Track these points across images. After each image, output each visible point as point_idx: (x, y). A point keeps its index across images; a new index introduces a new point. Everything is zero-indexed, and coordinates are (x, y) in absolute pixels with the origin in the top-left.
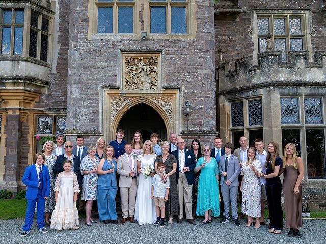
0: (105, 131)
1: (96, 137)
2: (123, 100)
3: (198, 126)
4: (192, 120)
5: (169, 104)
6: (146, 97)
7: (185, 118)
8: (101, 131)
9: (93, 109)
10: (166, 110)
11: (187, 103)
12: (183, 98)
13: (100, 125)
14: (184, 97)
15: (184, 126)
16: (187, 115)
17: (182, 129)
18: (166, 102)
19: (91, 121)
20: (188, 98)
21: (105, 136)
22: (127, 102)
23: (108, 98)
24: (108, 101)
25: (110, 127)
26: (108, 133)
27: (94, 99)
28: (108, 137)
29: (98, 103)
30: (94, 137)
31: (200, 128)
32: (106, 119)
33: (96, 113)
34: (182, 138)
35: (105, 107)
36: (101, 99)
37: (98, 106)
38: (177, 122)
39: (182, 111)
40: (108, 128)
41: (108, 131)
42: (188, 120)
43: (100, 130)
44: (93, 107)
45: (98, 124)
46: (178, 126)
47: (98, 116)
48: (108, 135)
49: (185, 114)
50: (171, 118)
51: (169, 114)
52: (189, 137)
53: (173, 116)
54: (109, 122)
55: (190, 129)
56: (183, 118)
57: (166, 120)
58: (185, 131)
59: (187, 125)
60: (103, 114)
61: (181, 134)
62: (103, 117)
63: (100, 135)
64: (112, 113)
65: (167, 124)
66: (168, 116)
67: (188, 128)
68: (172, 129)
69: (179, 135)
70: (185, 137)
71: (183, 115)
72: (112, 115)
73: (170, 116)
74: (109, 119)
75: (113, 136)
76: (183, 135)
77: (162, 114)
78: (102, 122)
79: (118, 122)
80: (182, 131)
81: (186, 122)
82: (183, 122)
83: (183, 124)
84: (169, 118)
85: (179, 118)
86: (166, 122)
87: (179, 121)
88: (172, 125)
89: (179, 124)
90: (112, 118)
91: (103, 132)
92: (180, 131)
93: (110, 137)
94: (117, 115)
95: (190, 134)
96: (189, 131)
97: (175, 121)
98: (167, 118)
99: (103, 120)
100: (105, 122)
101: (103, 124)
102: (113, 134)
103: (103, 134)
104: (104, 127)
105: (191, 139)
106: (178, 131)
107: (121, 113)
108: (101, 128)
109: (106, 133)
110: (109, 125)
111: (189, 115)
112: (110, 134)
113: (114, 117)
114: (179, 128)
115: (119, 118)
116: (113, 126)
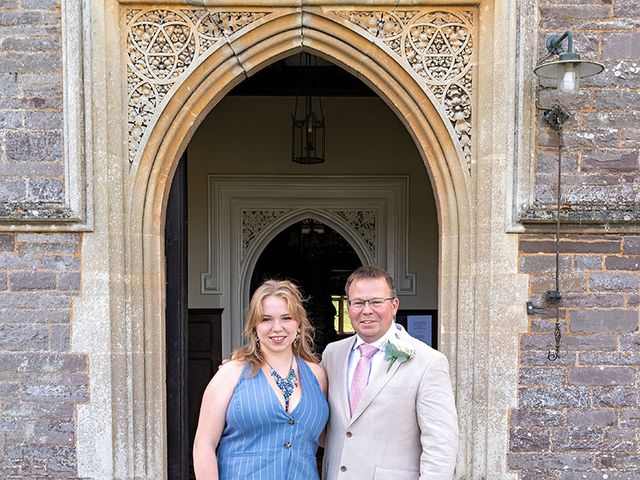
0: (102, 209)
1: (52, 239)
2: (195, 29)
3: (613, 182)
4: (581, 144)
5: (454, 53)
6: (326, 11)
7: (546, 134)
8: (76, 207)
9: (30, 79)
10: (438, 90)
11: (554, 47)
12: (537, 17)
13: (72, 172)
14: (543, 12)
16: (555, 119)
17: (525, 200)
18: (439, 43)
19: (20, 148)
20: (564, 17)
21: (103, 233)
22: (221, 40)
23: (113, 19)
24: (114, 37)
26: (117, 216)
27: (30, 19)
28: (118, 243)
29: (56, 46)
30: (41, 238)
31: (626, 190)
32: (101, 141)
33: (44, 102)
34: (522, 244)
35: (96, 68)
36: (69, 19)
37: (54, 64)
38: (502, 158)
39: (528, 90)
41: (117, 205)
42: (557, 144)
43: (72, 201)
44: (27, 68)
45: (60, 169)
46: (503, 181)
47: (59, 124)
48: (117, 233)
49: (545, 114)
50: (464, 137)
51: (453, 113)
52: (561, 240)
53: (477, 123)
54: (123, 156)
55: (572, 198)
56: (534, 134)
57: (436, 146)
58: (544, 207)
59: (552, 175)
60: (83, 108)
61: (519, 222)
62: (88, 129)
63: (75, 227)
64: (138, 106)
65: (441, 172)
66: (449, 126)
67: (558, 191)
68: (470, 197)
69: (510, 228)
70: (542, 242)
71: (535, 119)
72: (139, 120)
73: (461, 122)
74: (123, 139)
75: (146, 236)
76: (530, 230)
77: (413, 115)
78: (85, 156)
79: (174, 161)
80: (525, 206)
81: (550, 156)
82: (533, 155)
83: (532, 170)
84: (455, 137)
85: (511, 136)
86: (436, 158)
87: (511, 150)
88: (466, 174)
89: (510, 168)
90: (136, 132)
91: (90, 214)
92: (514, 206)
93: (128, 239)
94: (167, 118)
95: (570, 228)
96: (564, 209)
97: (490, 152)
98: (442, 138)
99: (88, 144)
100: (101, 153)
101: (89, 166)
102: (146, 225)
103: (90, 221)
104: (94, 181)
105: (572, 255)
106: (503, 206)
107: (186, 108)
108: (78, 189)
109: (105, 218)
110: (119, 175)
111: (568, 117)
112: (128, 224)
113: (147, 131)
114: (510, 192)
115: (175, 137)
116: (146, 178)
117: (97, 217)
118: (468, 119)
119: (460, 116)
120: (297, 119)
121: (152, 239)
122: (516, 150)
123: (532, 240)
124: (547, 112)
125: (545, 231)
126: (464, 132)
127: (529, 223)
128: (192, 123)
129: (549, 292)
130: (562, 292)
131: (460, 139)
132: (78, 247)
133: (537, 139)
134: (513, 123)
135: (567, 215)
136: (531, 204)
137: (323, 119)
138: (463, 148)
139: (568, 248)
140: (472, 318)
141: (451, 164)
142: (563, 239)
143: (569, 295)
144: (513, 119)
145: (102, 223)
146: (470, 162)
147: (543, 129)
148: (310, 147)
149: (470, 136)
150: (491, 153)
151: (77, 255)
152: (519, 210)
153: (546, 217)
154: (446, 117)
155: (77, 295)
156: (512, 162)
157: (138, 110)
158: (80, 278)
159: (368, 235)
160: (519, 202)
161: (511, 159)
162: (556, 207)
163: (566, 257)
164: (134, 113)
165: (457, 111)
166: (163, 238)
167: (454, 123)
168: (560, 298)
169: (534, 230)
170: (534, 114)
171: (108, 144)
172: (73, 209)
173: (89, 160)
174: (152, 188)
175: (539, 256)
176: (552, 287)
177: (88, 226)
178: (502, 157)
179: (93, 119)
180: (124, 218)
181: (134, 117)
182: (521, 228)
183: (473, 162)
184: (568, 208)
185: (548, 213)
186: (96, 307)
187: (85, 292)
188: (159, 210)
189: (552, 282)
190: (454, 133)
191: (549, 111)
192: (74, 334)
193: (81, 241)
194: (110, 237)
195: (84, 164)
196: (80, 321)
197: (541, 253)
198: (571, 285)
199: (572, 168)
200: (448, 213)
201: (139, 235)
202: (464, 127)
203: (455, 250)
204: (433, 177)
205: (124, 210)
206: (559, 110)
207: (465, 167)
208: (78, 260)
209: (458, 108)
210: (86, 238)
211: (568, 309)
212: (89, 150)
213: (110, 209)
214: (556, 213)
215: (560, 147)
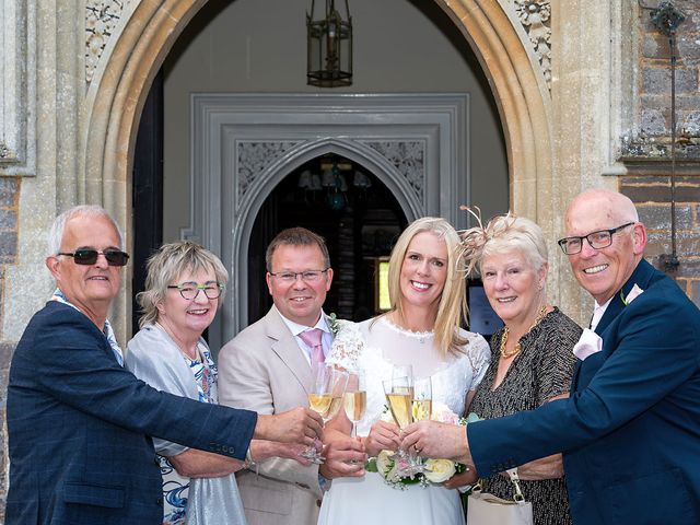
0: (48, 145)
7: (653, 42)
8: (11, 143)
15: (645, 104)
16: (666, 22)
17: (626, 130)
21: (49, 179)
25: (87, 111)
26: (68, 155)
32: (49, 56)
34: (623, 190)
40: (69, 126)
41: (69, 141)
42: (669, 55)
43: (8, 136)
46: (596, 105)
48: (68, 177)
49: (651, 14)
50: (543, 47)
51: (525, 15)
52: (677, 184)
53: (559, 29)
54: (77, 75)
55: (690, 127)
56: (636, 43)
57: (503, 58)
58: (653, 140)
59: (663, 97)
60: (24, 12)
61: (619, 160)
62: (31, 39)
63: (10, 171)
64: (99, 8)
65: (511, 94)
66: (521, 31)
67: (672, 118)
68: (551, 127)
69: (607, 170)
70: (652, 188)
71: (637, 22)
72: (100, 26)
73: (538, 26)
74: (77, 52)
75: (108, 181)
76: (634, 171)
77: (472, 17)
78: (25, 75)
79: (147, 81)
80: (626, 139)
81: (659, 72)
82: (636, 70)
83: (635, 89)
84: (529, 46)
85: (605, 45)
86: (504, 75)
87: (606, 63)
88: (545, 95)
89: (605, 89)
90: (95, 43)
91: (31, 152)
92: (611, 139)
93: (83, 185)
94: (138, 23)
95: (690, 168)
96: (681, 142)
97: (576, 66)
98: (512, 47)
99: (31, 60)
100: (48, 72)
101: (31, 88)
102: (109, 166)
103: (31, 163)
104: (38, 109)
105: (694, 204)
106: (597, 140)
107: (164, 10)
108: (17, 118)
109: (52, 158)
110: (72, 99)
111: (682, 19)
112: (82, 167)
113: (111, 42)
114: (606, 119)
115: (148, 49)
116: (108, 103)
117: (41, 156)
118: (547, 23)
119: (535, 18)
120: (315, 19)
121: (116, 187)
122: (612, 64)
123: (637, 185)
124: (653, 12)
125: (654, 172)
126: (541, 40)
127: (633, 161)
128: (171, 30)
129: (662, 256)
130: (681, 256)
131: (536, 49)
132: (13, 198)
133: (641, 48)
134: (607, 27)
135: (686, 151)
136: (635, 136)
137: (350, 19)
138: (541, 61)
139: (688, 196)
140: (557, 293)
141: (524, 82)
142: (680, 184)
143: (690, 259)
144: (608, 21)
145: (48, 164)
146: (549, 80)
147: (650, 34)
148: (333, 57)
149: (549, 45)
150: (580, 67)
151: (12, 208)
152: (619, 145)
153: (655, 153)
154: (517, 20)
155: (12, 262)
156: (607, 80)
157: (98, 14)
158: (16, 240)
159: (413, 176)
160: (617, 133)
161: (606, 75)
162: (669, 139)
163: (686, 207)
164: (93, 18)
165: (532, 12)
166: (131, 185)
167: (527, 28)
168: (678, 264)
169: (639, 172)
170: (636, 15)
171: (57, 59)
172: (8, 146)
173: (31, 80)
174: (116, 116)
175: (648, 207)
176: (667, 249)
177: (29, 169)
178: (594, 73)
179: (37, 27)
180: (77, 158)
181: (93, 23)
182: (622, 169)
183: (554, 79)
184: (686, 140)
185: (659, 148)
186: (37, 279)
187: (22, 257)
188: (125, 146)
189: (666, 242)
190: (528, 40)
191: (656, 10)
192: (6, 316)
193: (18, 188)
194: (59, 184)
195: (23, 86)
196: (15, 298)
197: (650, 203)
198: (694, 245)
199: (691, 86)
200: (522, 147)
201: (97, 180)
202: (542, 32)
203: (531, 199)
204: (500, 100)
205: (77, 147)
206: (670, 9)
207: (543, 86)
208: (14, 215)
209: (532, 7)
210: (25, 187)
211: (689, 280)
212: (31, 68)
213: (59, 147)
214: (669, 148)
215: (674, 59)
